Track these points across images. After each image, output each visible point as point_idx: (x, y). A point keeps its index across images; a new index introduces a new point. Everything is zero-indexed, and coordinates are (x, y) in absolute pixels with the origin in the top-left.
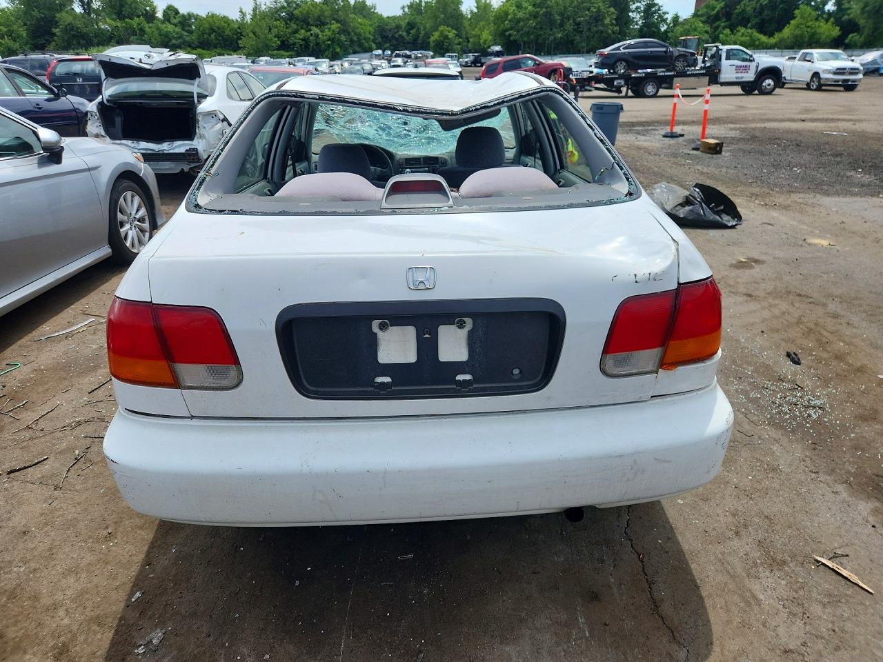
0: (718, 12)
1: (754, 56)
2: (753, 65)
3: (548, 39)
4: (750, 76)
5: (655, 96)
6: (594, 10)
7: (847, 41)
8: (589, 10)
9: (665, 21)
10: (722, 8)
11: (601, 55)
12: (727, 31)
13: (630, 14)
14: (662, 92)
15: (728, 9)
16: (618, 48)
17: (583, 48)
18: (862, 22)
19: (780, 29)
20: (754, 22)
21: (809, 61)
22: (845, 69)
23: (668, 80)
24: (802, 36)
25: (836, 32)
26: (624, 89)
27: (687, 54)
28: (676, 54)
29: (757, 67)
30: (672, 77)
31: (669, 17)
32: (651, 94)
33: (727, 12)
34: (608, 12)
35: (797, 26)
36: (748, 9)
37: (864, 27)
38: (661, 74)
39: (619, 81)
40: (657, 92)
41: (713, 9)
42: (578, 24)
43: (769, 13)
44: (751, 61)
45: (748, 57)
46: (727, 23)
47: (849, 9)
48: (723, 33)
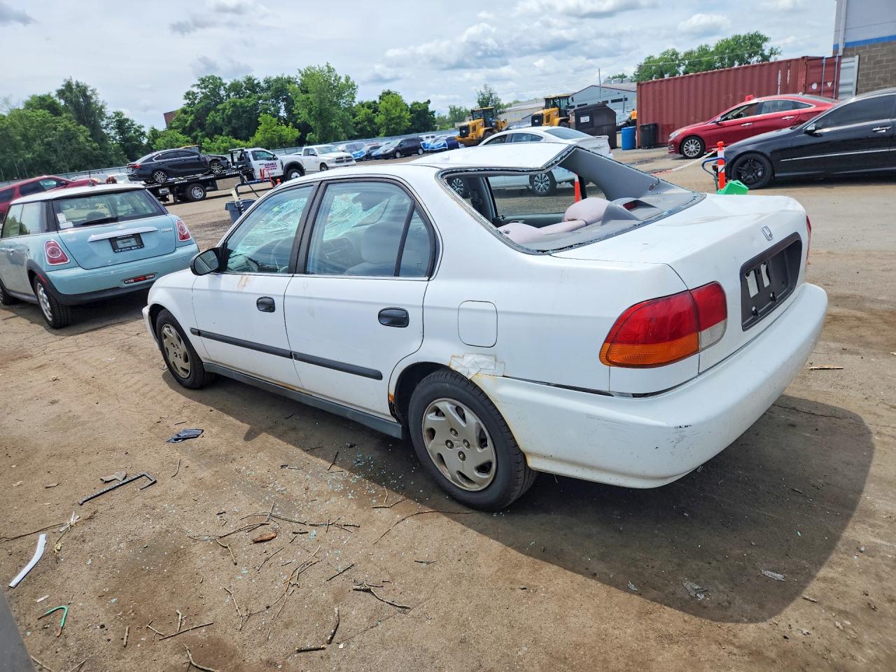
0: (191, 124)
1: (277, 156)
2: (278, 162)
3: (17, 162)
4: (279, 172)
5: (204, 198)
6: (62, 129)
7: (307, 139)
8: (55, 129)
9: (143, 134)
10: (193, 121)
11: (134, 167)
12: (207, 140)
13: (104, 130)
14: (209, 194)
15: (199, 121)
16: (150, 159)
17: (64, 166)
18: (312, 123)
19: (253, 135)
20: (227, 130)
21: (313, 155)
22: (342, 158)
23: (210, 183)
24: (272, 138)
25: (297, 133)
26: (171, 197)
27: (219, 159)
28: (209, 159)
29: (282, 163)
30: (213, 180)
31: (147, 130)
32: (200, 197)
33: (198, 123)
34: (79, 130)
35: (266, 131)
36: (217, 119)
37: (315, 127)
38: (203, 178)
39: (163, 190)
40: (205, 195)
41: (186, 122)
42: (49, 144)
43: (236, 122)
44: (275, 159)
45: (272, 156)
46: (203, 133)
47: (299, 114)
48: (204, 142)
